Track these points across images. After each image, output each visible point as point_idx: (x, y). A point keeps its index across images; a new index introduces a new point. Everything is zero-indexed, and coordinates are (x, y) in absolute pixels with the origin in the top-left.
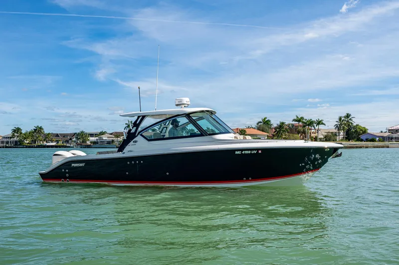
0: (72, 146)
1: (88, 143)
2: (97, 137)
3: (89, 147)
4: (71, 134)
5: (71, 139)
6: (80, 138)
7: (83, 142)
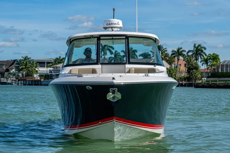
0: (9, 81)
1: (36, 77)
2: (50, 67)
3: (38, 85)
4: (7, 61)
5: (7, 70)
6: (22, 69)
7: (28, 75)
